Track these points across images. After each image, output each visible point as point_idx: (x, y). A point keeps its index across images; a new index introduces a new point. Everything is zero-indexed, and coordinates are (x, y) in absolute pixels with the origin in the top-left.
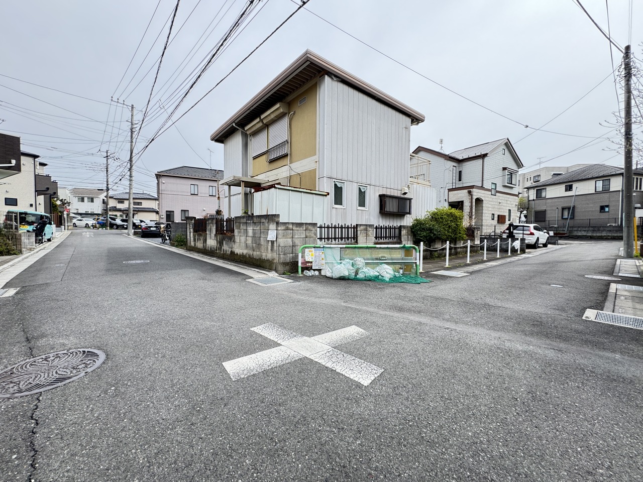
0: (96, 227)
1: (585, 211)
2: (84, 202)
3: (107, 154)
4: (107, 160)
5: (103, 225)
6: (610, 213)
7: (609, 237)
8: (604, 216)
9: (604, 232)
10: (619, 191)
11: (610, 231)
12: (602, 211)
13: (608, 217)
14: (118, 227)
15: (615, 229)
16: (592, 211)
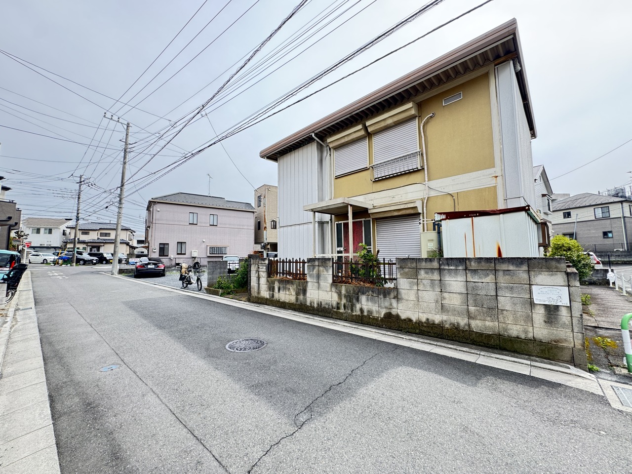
0: (58, 264)
1: (588, 237)
2: (39, 233)
3: (80, 179)
4: (80, 186)
5: (67, 261)
6: (614, 238)
7: (619, 262)
8: (607, 242)
9: (613, 257)
10: (621, 218)
11: (619, 256)
12: (605, 237)
13: (612, 243)
14: (86, 262)
15: (624, 254)
16: (596, 237)
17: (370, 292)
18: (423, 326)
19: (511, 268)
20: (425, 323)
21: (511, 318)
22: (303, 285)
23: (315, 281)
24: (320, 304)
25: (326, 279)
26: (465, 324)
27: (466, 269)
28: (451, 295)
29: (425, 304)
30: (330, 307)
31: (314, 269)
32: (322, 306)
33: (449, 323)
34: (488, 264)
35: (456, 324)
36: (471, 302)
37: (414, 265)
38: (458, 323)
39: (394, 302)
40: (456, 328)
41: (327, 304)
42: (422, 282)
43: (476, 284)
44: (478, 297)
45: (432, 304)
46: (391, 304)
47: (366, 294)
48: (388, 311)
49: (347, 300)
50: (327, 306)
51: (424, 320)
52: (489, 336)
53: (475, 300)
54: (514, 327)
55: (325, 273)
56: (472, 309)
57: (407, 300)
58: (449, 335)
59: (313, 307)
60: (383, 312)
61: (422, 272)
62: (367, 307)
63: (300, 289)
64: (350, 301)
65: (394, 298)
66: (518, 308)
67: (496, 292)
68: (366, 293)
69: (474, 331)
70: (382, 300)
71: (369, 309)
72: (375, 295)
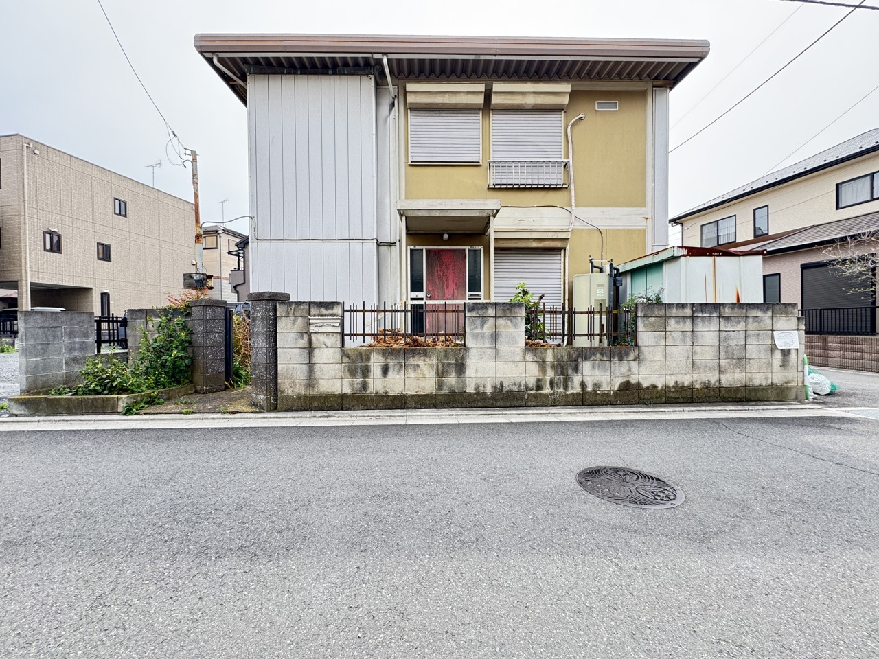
17: (598, 356)
18: (670, 391)
19: (760, 314)
20: (673, 387)
21: (756, 367)
22: (456, 355)
23: (487, 345)
24: (498, 387)
25: (513, 341)
26: (716, 381)
27: (719, 317)
28: (703, 348)
29: (674, 363)
30: (523, 388)
31: (483, 323)
32: (505, 390)
33: (699, 382)
34: (740, 311)
35: (707, 382)
36: (723, 354)
37: (662, 313)
38: (709, 381)
39: (634, 365)
40: (707, 388)
41: (515, 384)
42: (671, 334)
43: (728, 333)
44: (730, 348)
45: (681, 363)
46: (630, 370)
47: (592, 359)
48: (625, 380)
49: (556, 373)
50: (515, 389)
51: (671, 384)
52: (737, 389)
53: (727, 352)
54: (758, 376)
55: (512, 329)
56: (723, 362)
57: (652, 361)
58: (699, 397)
59: (484, 394)
60: (617, 383)
61: (672, 322)
62: (593, 378)
63: (449, 364)
64: (562, 373)
65: (634, 360)
66: (762, 355)
67: (746, 340)
68: (590, 358)
69: (723, 387)
70: (617, 365)
71: (596, 382)
72: (605, 359)
